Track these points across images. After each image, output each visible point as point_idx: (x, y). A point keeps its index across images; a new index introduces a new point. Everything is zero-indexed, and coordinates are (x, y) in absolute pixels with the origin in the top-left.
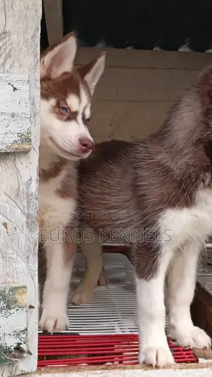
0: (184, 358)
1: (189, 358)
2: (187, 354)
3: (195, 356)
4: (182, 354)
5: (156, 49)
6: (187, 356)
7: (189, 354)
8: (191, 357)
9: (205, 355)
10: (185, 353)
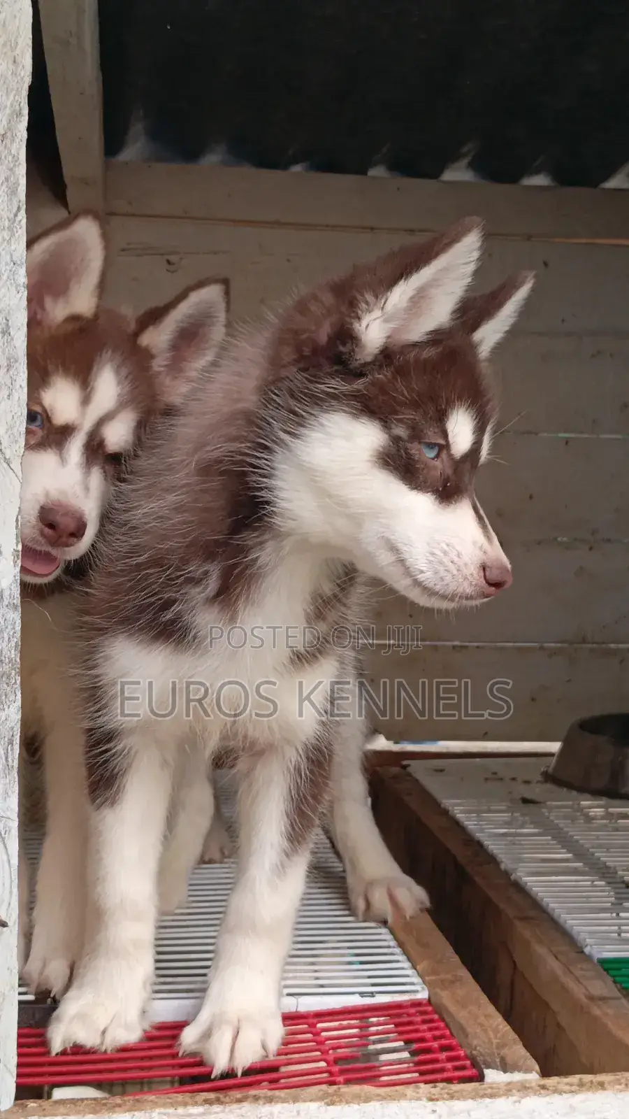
0: (442, 1070)
1: (456, 1068)
2: (450, 1059)
3: (475, 1064)
4: (436, 1061)
5: (377, 172)
6: (449, 1065)
7: (457, 1058)
8: (463, 1068)
9: (503, 1060)
10: (443, 1055)
